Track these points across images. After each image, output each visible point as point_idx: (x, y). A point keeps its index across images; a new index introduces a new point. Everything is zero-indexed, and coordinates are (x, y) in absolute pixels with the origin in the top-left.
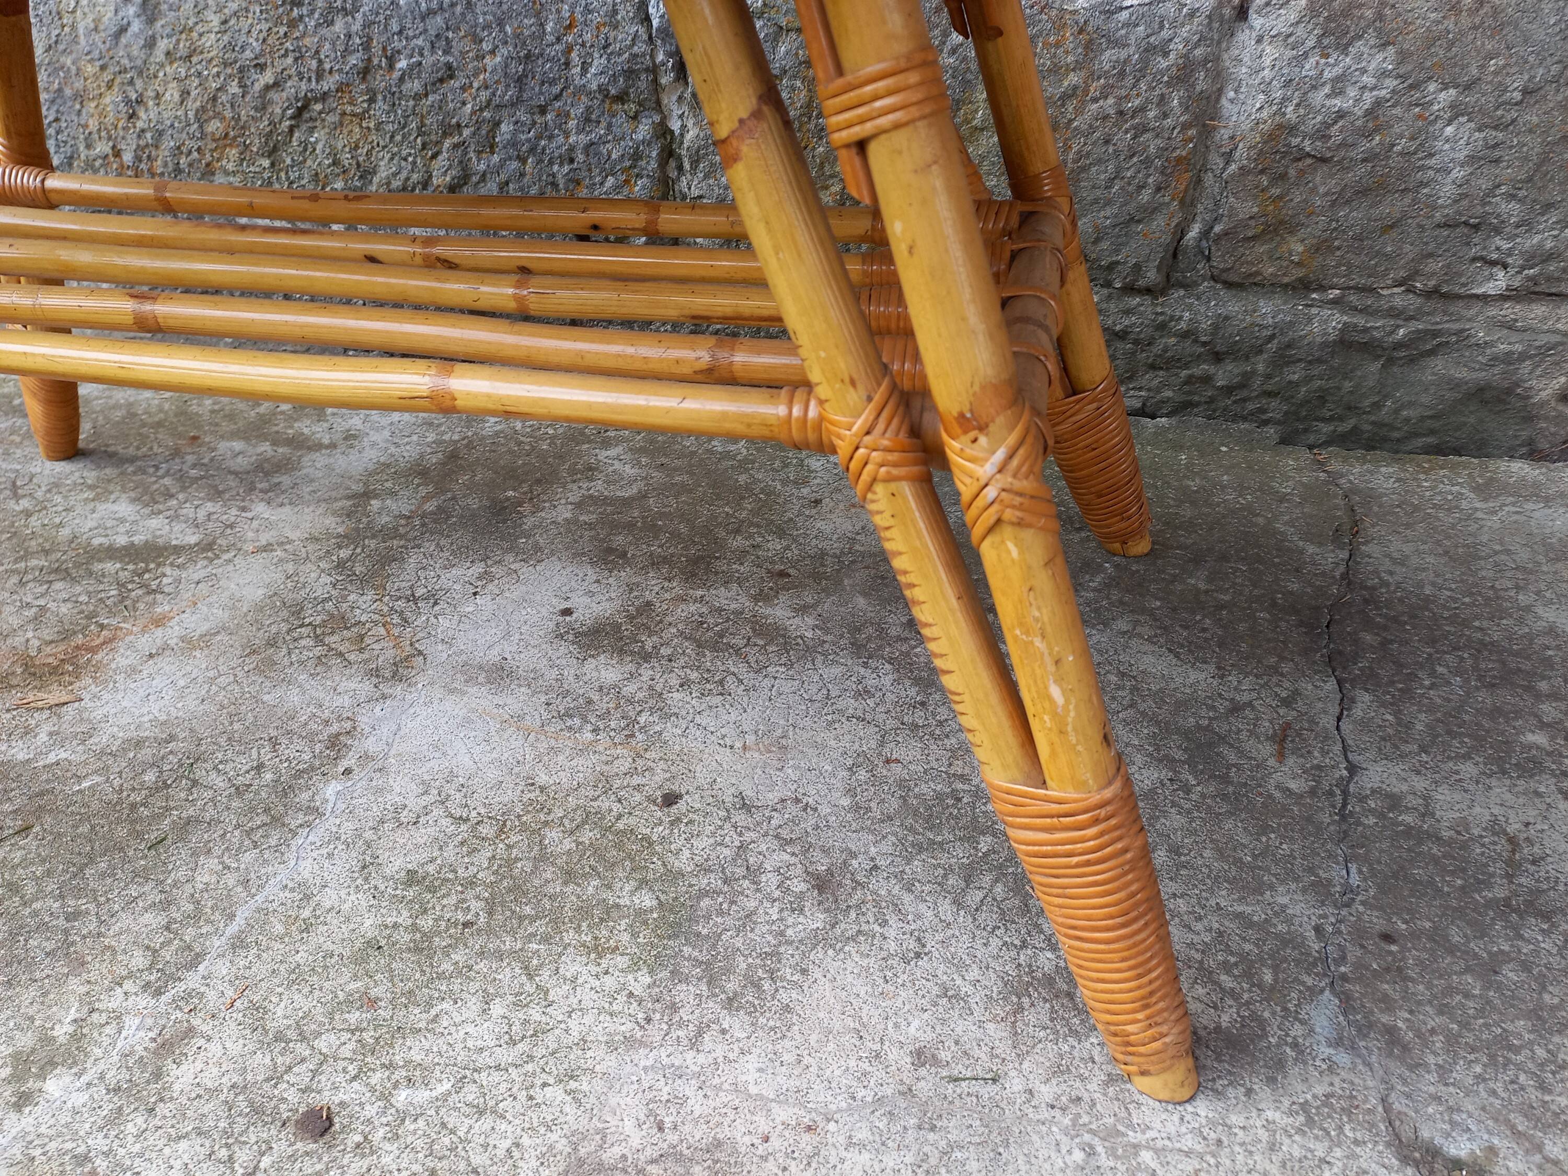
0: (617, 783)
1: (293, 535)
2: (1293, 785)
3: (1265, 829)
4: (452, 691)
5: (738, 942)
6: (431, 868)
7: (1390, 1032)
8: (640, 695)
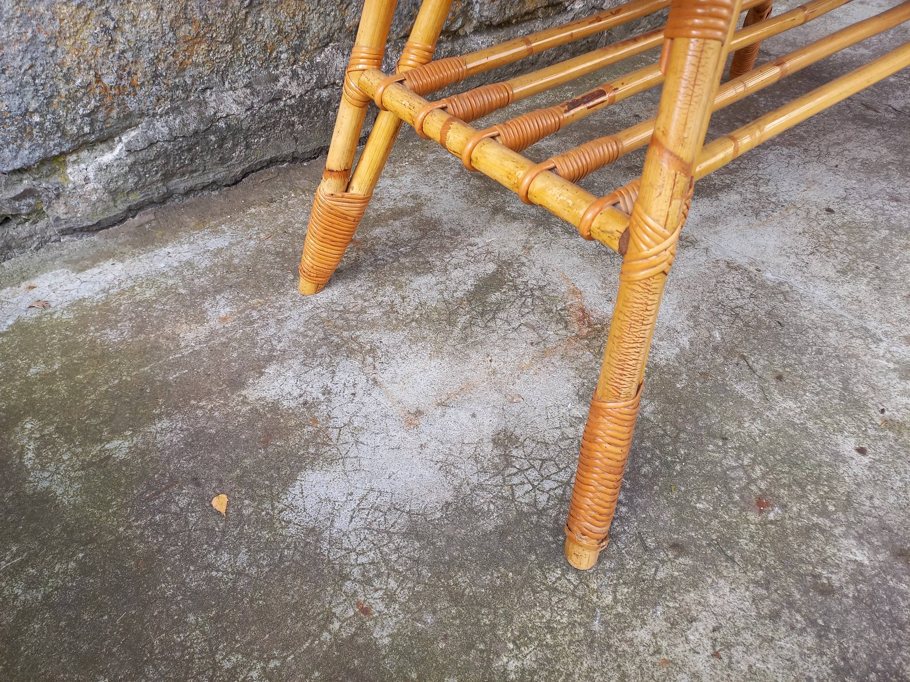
0: (813, 217)
4: (715, 233)
6: (838, 267)
8: (755, 196)
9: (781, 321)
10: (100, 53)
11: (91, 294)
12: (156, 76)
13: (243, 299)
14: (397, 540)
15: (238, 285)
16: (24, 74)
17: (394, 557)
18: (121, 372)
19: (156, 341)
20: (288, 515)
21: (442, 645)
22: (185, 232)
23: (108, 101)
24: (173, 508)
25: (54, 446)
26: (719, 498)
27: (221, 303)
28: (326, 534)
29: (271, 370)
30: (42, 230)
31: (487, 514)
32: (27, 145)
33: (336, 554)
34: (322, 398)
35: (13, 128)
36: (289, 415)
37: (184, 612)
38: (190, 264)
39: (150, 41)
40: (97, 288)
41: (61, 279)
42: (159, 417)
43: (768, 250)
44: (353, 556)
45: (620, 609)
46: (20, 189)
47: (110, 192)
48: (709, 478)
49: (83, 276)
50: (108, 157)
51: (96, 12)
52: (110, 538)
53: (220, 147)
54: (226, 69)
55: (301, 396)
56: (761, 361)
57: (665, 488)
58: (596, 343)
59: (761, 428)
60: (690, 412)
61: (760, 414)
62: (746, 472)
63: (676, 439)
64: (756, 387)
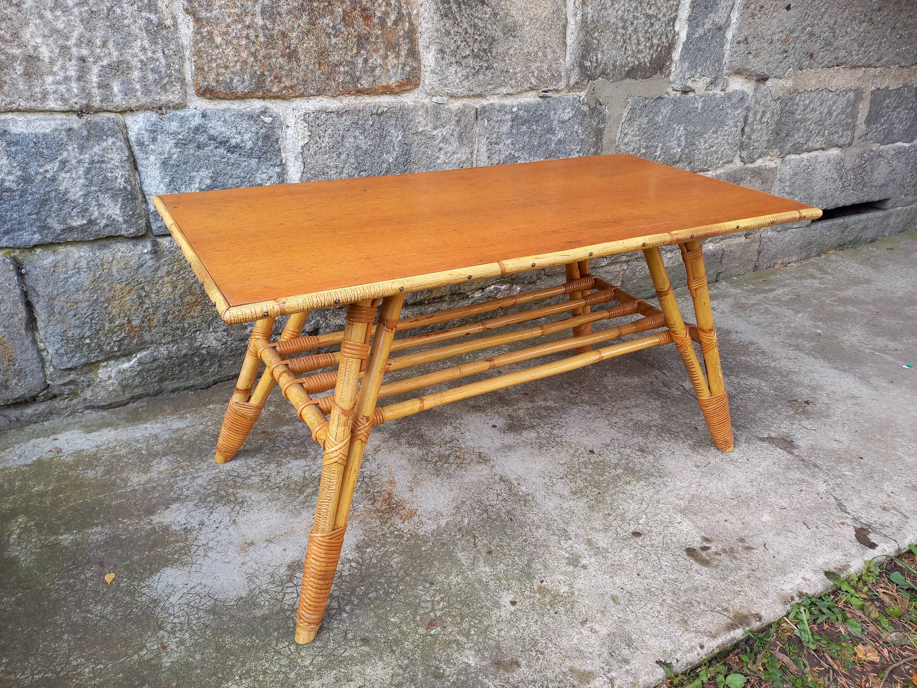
0: (577, 454)
2: (678, 393)
3: (685, 403)
4: (506, 456)
5: (646, 468)
6: (574, 489)
8: (547, 435)
9: (512, 518)
10: (133, 308)
11: (89, 447)
12: (165, 322)
13: (178, 462)
14: (201, 613)
15: (179, 453)
16: (87, 317)
17: (194, 622)
18: (86, 496)
19: (115, 480)
20: (145, 590)
21: (198, 671)
22: (163, 415)
23: (132, 334)
24: (82, 577)
25: (30, 533)
26: (406, 618)
27: (164, 462)
28: (162, 604)
29: (174, 507)
30: (75, 405)
31: (261, 607)
32: (78, 355)
33: (162, 615)
34: (197, 527)
35: (73, 345)
36: (173, 534)
37: (63, 633)
38: (156, 436)
39: (166, 303)
40: (94, 445)
41: (75, 436)
42: (97, 525)
43: (533, 472)
44: (172, 618)
45: (311, 669)
46: (67, 380)
47: (122, 386)
48: (408, 605)
50: (126, 365)
51: (136, 288)
52: (41, 588)
53: (201, 365)
54: (212, 320)
55: (185, 524)
56: (485, 541)
57: (378, 607)
58: (387, 516)
59: (459, 581)
60: (420, 565)
61: (464, 573)
62: (433, 604)
63: (402, 580)
64: (471, 556)
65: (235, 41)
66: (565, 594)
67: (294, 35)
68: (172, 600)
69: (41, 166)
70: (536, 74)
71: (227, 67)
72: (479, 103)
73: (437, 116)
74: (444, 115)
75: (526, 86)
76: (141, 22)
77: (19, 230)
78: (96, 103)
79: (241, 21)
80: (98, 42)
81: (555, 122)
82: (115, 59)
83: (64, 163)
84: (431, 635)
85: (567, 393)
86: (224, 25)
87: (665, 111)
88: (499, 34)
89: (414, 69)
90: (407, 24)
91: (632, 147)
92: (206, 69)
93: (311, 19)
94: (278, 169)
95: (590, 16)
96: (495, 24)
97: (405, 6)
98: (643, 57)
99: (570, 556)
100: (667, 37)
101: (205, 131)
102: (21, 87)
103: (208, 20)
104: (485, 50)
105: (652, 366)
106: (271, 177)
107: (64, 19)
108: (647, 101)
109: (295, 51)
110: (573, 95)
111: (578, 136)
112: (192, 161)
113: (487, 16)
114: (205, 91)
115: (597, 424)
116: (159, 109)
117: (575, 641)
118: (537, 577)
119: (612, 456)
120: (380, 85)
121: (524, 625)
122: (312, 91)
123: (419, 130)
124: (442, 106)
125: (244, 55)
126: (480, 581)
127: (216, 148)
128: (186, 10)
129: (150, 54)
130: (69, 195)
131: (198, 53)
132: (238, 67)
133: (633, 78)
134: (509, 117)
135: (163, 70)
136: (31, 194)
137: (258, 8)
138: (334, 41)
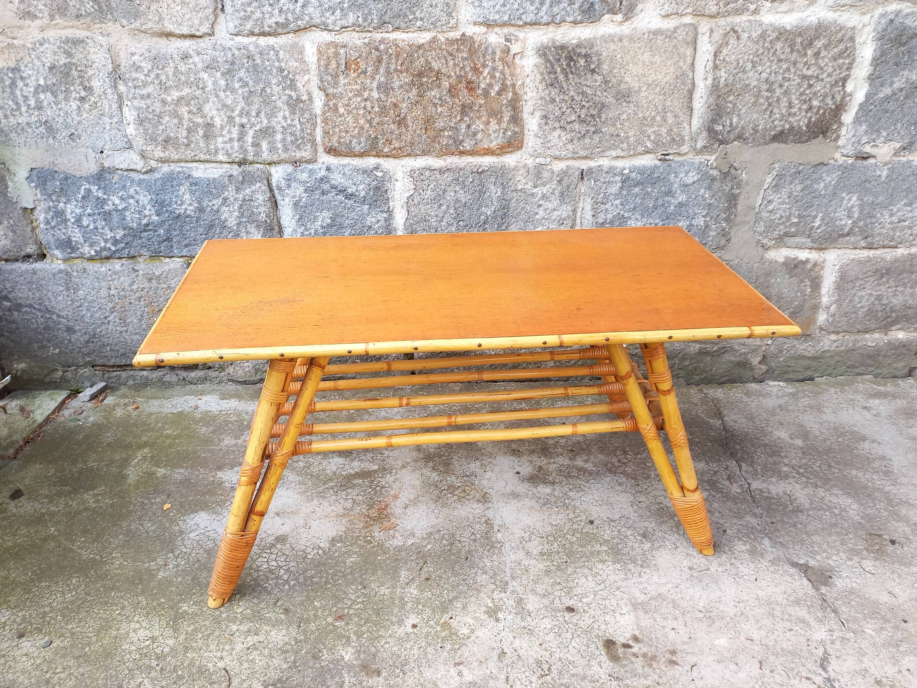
0: (575, 521)
1: (409, 461)
2: (738, 491)
3: (736, 503)
4: (507, 503)
5: (634, 553)
6: (545, 550)
7: (781, 542)
8: (561, 495)
9: (469, 557)
11: (215, 410)
14: (201, 550)
17: (193, 555)
18: (191, 445)
19: (214, 439)
20: (181, 523)
21: (173, 589)
24: (153, 501)
25: (145, 461)
26: (326, 605)
28: (184, 536)
29: (235, 469)
30: (222, 377)
33: (179, 543)
36: (222, 489)
37: (120, 534)
40: (220, 409)
41: (212, 400)
42: (183, 467)
43: (520, 524)
44: (183, 547)
45: (238, 616)
47: (254, 369)
48: (335, 597)
49: (221, 402)
52: (128, 500)
55: (234, 484)
56: (431, 568)
57: (312, 590)
58: (372, 522)
59: (386, 593)
60: (367, 570)
61: (395, 587)
62: (353, 603)
63: (344, 576)
64: (411, 577)
65: (355, 111)
66: (462, 636)
67: (404, 105)
68: (192, 535)
69: (210, 201)
70: (652, 138)
71: (347, 132)
72: (585, 165)
73: (538, 175)
74: (546, 175)
75: (640, 149)
76: (284, 98)
77: (194, 245)
78: (250, 158)
79: (361, 95)
80: (254, 114)
81: (676, 185)
82: (264, 126)
83: (225, 199)
84: (334, 626)
85: (614, 460)
86: (347, 99)
87: (829, 179)
88: (610, 100)
89: (515, 133)
90: (511, 94)
91: (778, 216)
92: (331, 133)
93: (420, 92)
94: (385, 215)
95: (723, 80)
96: (605, 91)
97: (510, 78)
98: (797, 120)
99: (493, 607)
100: (833, 97)
101: (328, 181)
102: (202, 145)
103: (334, 96)
104: (592, 116)
105: (733, 455)
106: (378, 221)
107: (232, 97)
108: (801, 167)
109: (404, 118)
110: (698, 159)
111: (704, 200)
112: (317, 204)
113: (597, 84)
114: (330, 150)
115: (620, 498)
116: (296, 163)
117: (439, 676)
118: (450, 613)
119: (608, 532)
120: (482, 147)
121: (408, 646)
122: (418, 152)
123: (519, 188)
124: (544, 167)
125: (362, 122)
126: (402, 599)
127: (337, 195)
128: (319, 87)
129: (289, 122)
130: (227, 223)
131: (325, 121)
132: (356, 132)
133: (783, 142)
134: (618, 178)
135: (298, 133)
136: (203, 220)
137: (375, 84)
138: (439, 110)
